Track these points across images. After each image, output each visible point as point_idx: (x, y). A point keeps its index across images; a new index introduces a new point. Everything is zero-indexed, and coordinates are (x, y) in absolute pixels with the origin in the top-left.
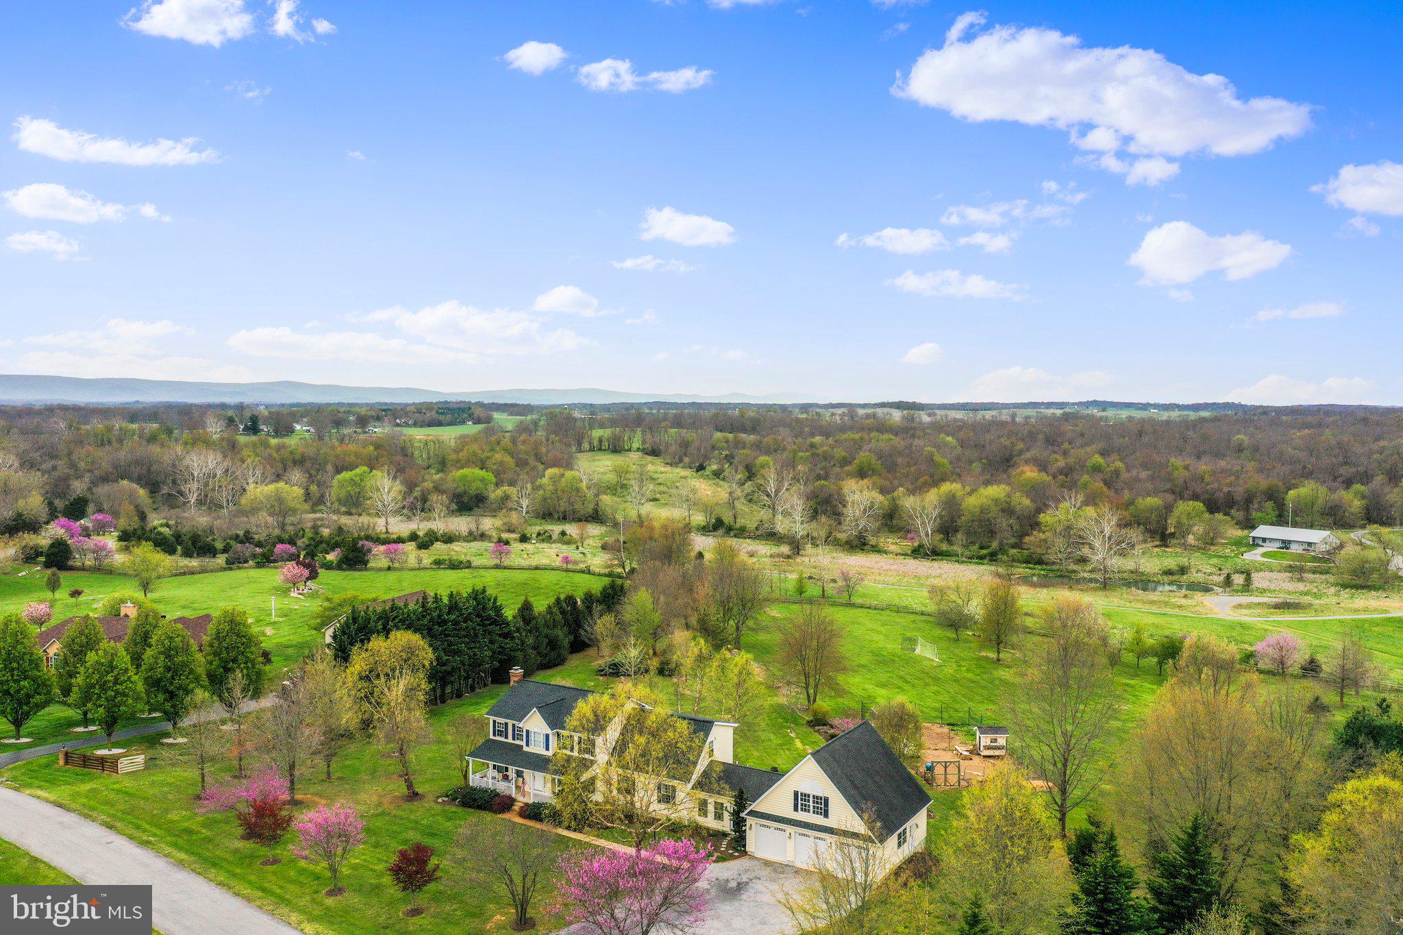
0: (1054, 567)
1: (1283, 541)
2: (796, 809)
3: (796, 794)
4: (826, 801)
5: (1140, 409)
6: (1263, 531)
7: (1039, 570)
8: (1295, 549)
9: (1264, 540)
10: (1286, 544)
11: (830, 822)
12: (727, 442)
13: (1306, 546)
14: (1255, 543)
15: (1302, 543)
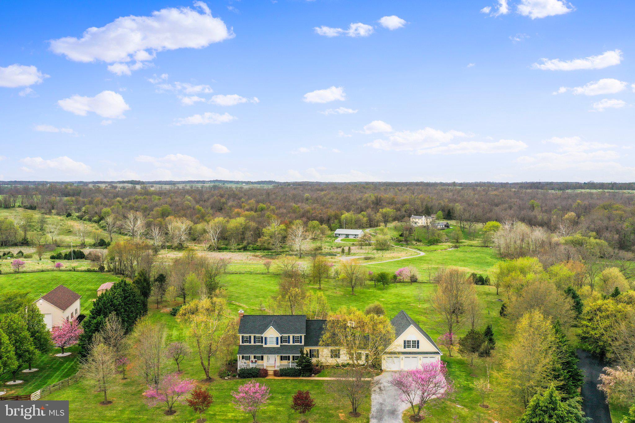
0: (273, 251)
1: (346, 235)
2: (405, 347)
3: (405, 341)
4: (418, 342)
5: (235, 183)
6: (338, 231)
7: (266, 252)
8: (351, 237)
9: (339, 235)
10: (347, 236)
11: (420, 350)
12: (73, 201)
13: (354, 236)
14: (336, 236)
15: (353, 235)
